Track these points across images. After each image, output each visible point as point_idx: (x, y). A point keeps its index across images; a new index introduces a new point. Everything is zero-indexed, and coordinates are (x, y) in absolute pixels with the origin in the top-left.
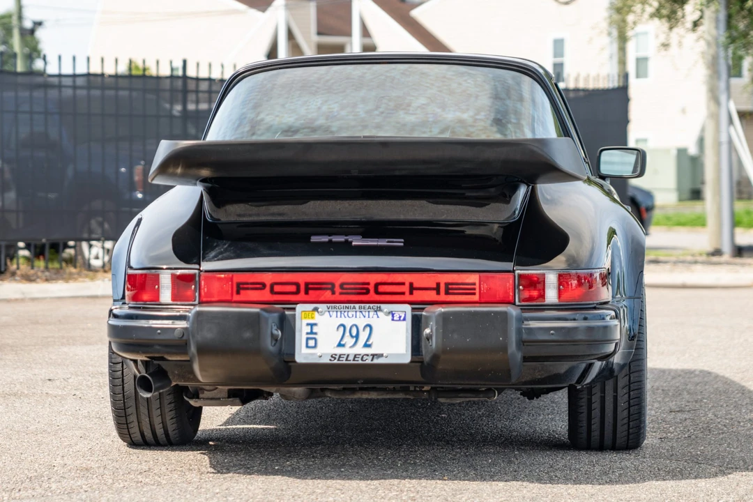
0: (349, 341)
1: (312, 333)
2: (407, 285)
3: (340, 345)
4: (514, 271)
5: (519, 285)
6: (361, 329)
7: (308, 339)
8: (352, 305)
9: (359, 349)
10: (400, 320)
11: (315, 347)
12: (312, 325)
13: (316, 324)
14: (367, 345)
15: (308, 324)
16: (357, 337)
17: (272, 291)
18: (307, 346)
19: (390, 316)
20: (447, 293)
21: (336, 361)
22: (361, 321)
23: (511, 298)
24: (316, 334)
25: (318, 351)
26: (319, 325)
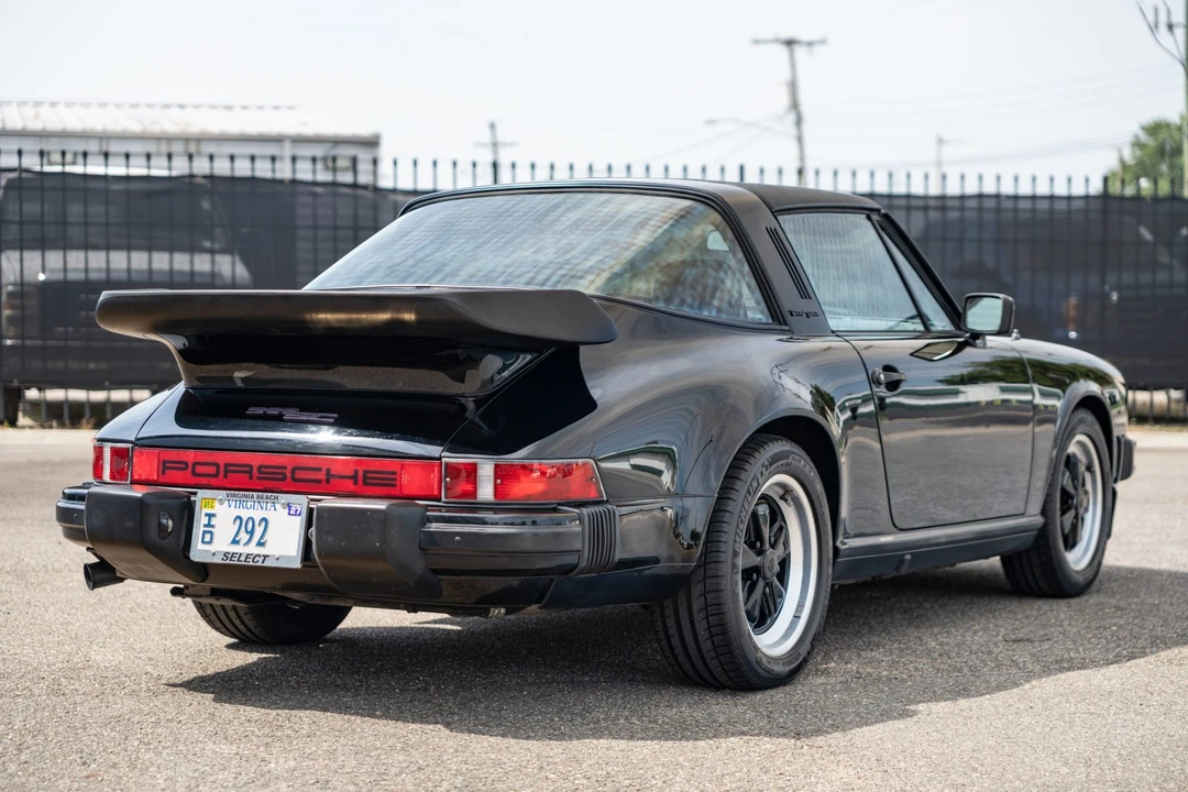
0: (244, 537)
1: (209, 525)
2: (324, 472)
3: (235, 542)
4: (440, 458)
5: (446, 477)
6: (257, 523)
7: (204, 532)
8: (251, 493)
9: (253, 549)
10: (295, 515)
11: (210, 542)
12: (210, 516)
13: (214, 515)
14: (261, 544)
15: (206, 515)
16: (251, 533)
17: (194, 473)
18: (203, 542)
19: (287, 510)
20: (365, 483)
21: (228, 562)
22: (257, 514)
23: (436, 492)
24: (213, 526)
25: (212, 548)
26: (218, 516)
